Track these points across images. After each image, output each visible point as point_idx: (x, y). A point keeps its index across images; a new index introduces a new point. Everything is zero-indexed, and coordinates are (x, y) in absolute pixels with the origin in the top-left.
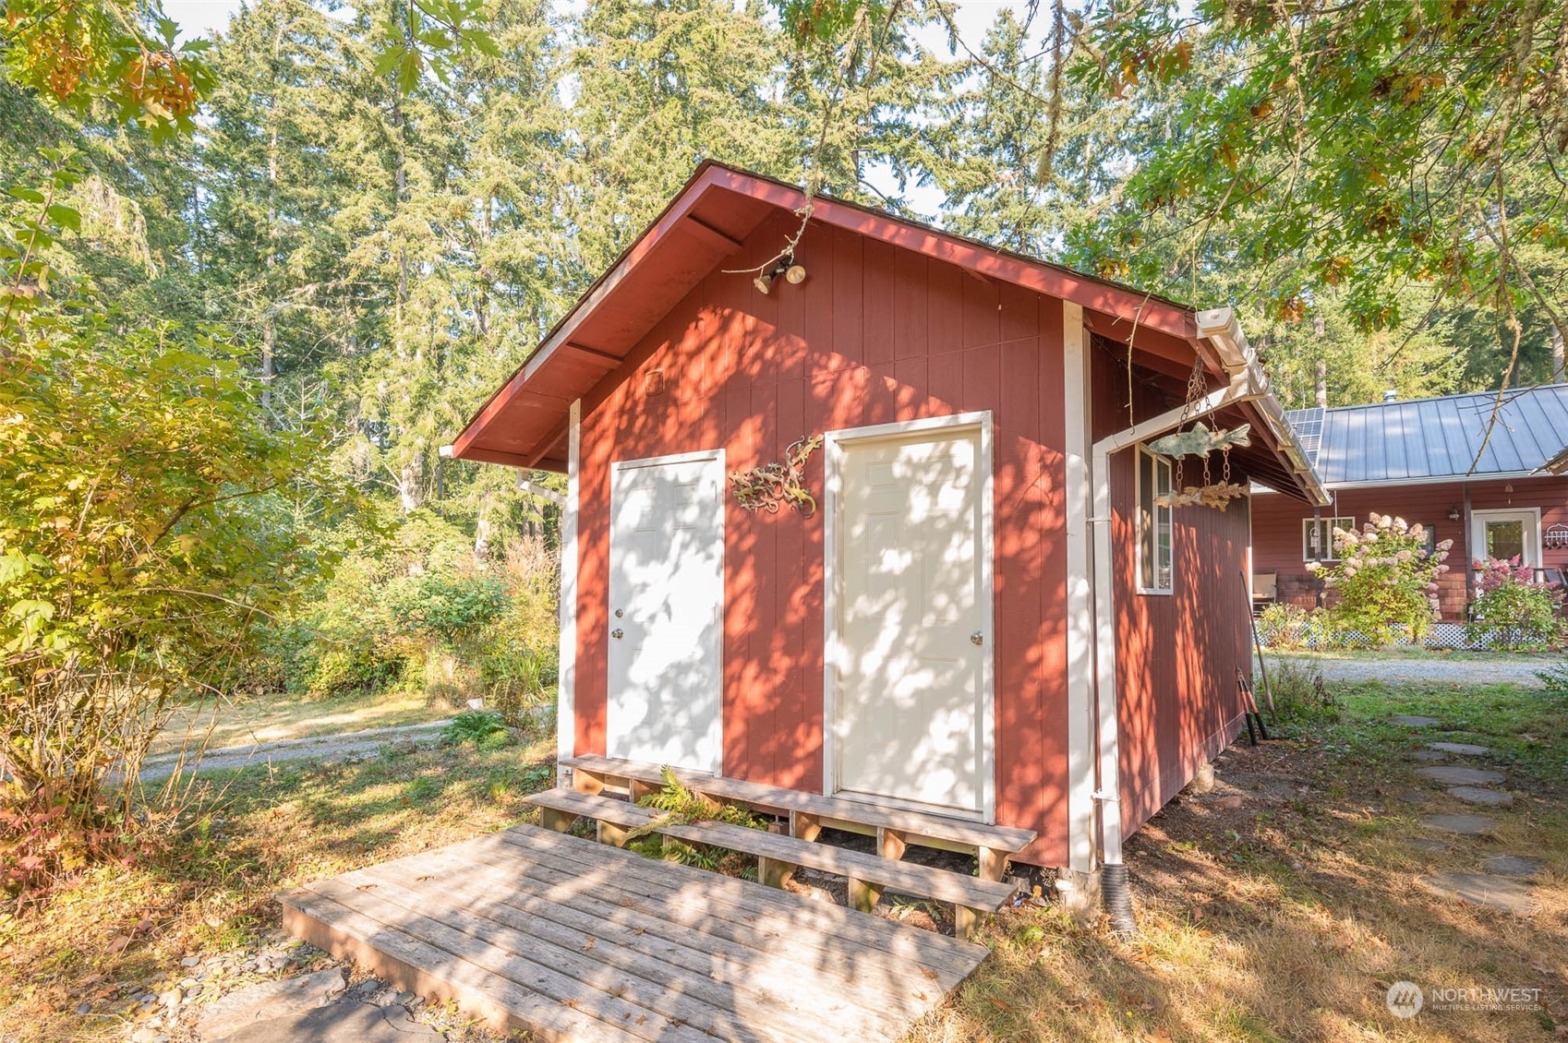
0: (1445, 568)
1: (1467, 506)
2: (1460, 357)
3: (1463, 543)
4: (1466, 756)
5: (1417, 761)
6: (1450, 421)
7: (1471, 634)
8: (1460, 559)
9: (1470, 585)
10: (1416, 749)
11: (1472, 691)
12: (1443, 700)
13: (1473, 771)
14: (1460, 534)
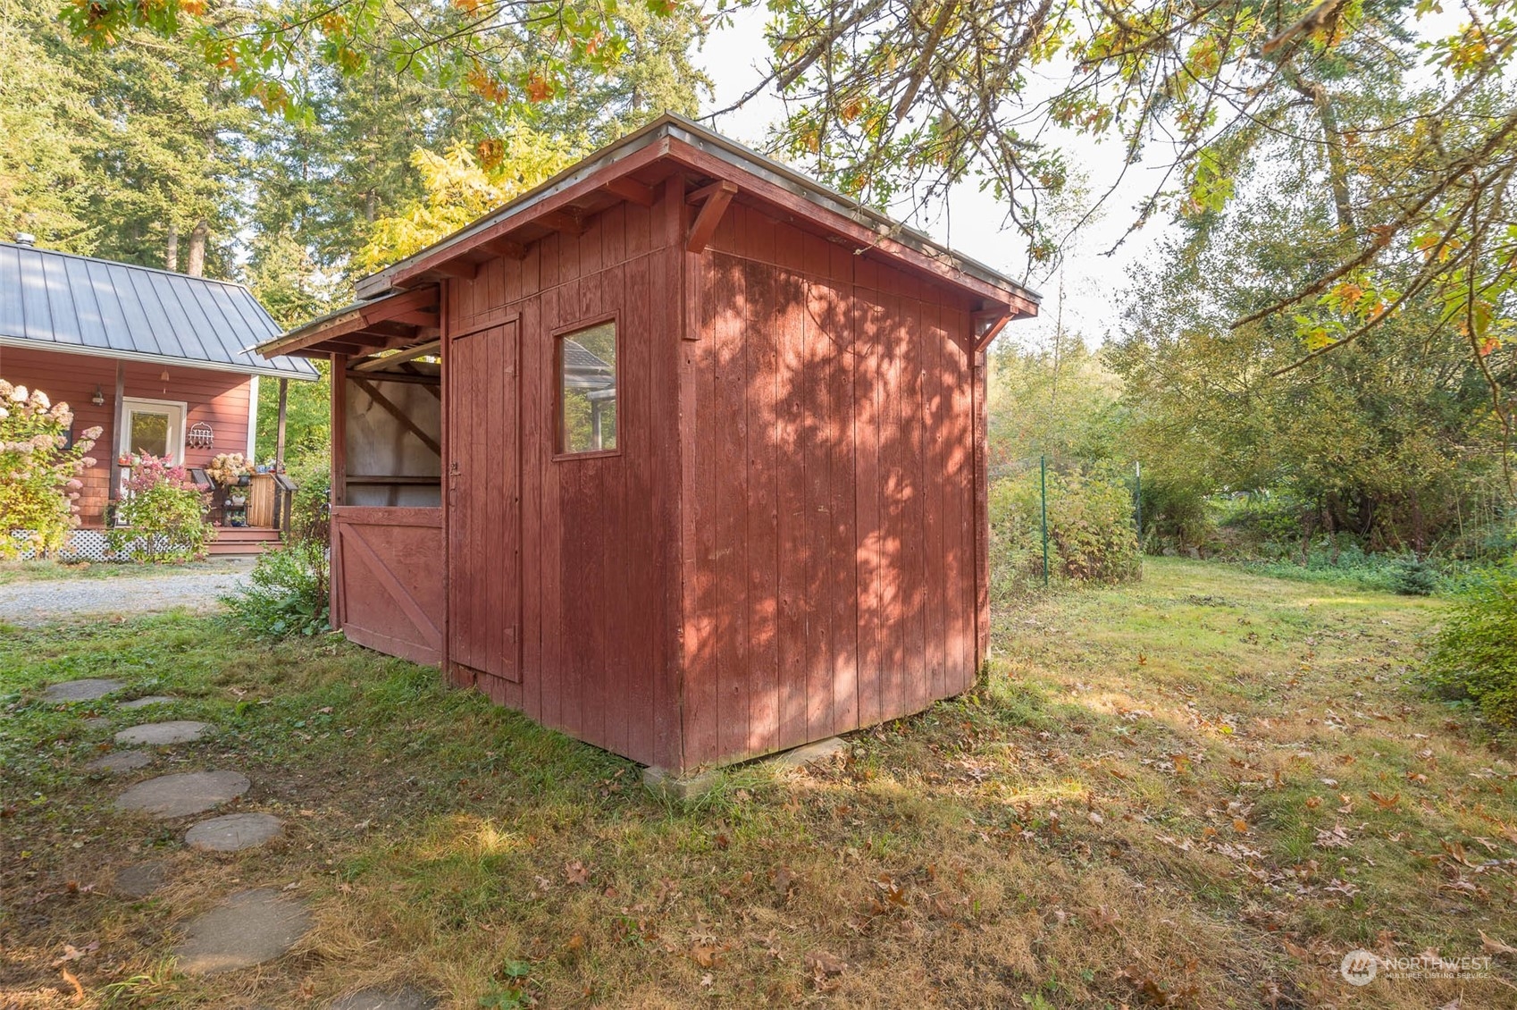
0: (92, 461)
1: (120, 390)
2: (91, 233)
3: (112, 432)
4: (183, 748)
5: (113, 777)
6: (102, 287)
7: (114, 542)
8: (106, 448)
9: (113, 483)
10: (104, 751)
11: (141, 627)
12: (111, 645)
13: (200, 778)
14: (109, 419)
